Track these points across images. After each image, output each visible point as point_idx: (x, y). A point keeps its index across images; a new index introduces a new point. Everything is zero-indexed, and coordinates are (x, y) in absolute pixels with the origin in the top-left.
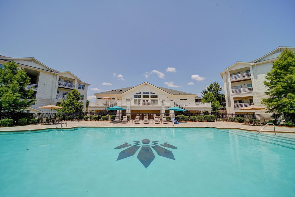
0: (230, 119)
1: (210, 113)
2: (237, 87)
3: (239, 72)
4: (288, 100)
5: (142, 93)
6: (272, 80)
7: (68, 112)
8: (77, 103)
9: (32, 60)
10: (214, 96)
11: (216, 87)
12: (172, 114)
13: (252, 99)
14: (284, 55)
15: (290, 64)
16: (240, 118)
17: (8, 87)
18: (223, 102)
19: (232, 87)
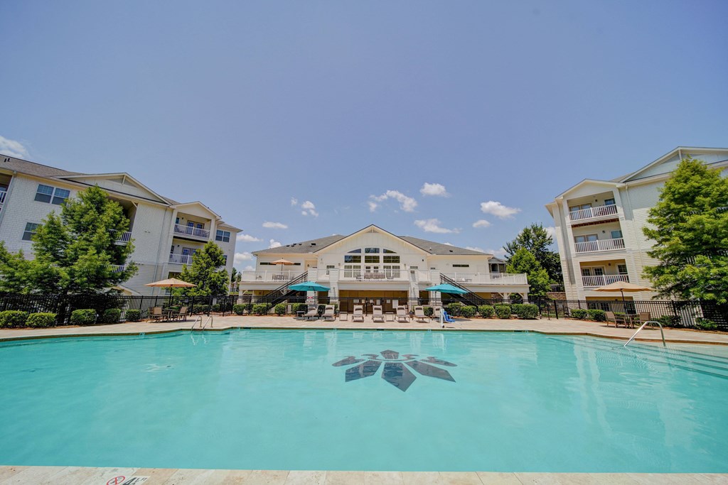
0: (573, 312)
1: (525, 297)
2: (586, 238)
3: (591, 204)
4: (697, 270)
5: (363, 251)
6: (662, 224)
7: (195, 294)
8: (215, 273)
9: (123, 179)
10: (534, 258)
11: (538, 236)
12: (436, 299)
13: (625, 266)
14: (684, 171)
15: (696, 190)
16: (597, 310)
17: (87, 240)
18: (557, 271)
19: (575, 238)
